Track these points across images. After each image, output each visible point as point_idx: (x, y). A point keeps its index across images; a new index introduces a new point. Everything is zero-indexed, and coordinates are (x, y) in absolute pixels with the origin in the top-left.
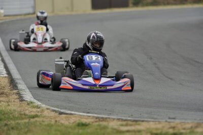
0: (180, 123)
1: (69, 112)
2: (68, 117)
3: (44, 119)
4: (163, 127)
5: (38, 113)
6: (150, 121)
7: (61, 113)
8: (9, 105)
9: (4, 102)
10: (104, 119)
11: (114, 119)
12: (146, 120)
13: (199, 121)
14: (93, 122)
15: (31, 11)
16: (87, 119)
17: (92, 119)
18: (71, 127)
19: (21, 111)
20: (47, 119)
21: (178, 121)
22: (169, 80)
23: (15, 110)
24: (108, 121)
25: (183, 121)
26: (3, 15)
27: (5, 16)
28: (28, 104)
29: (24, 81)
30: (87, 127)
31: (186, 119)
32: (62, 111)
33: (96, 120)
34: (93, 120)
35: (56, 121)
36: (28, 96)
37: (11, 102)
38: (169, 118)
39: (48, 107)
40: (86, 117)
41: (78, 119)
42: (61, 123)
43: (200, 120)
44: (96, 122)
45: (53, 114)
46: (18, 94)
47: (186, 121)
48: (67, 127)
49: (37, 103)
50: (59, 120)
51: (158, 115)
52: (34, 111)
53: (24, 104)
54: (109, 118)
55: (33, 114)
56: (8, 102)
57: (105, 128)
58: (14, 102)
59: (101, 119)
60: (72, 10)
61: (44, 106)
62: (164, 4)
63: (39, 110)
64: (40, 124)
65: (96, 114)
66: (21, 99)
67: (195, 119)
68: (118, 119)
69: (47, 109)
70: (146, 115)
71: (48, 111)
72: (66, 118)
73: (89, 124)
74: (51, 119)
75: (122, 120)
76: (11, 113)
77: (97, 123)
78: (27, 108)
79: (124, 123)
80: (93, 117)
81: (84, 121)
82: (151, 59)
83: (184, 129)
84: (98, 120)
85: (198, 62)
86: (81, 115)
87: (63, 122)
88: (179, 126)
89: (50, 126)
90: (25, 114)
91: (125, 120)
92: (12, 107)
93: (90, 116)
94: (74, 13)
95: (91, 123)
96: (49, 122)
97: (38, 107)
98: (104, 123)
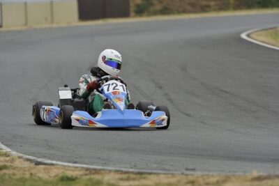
0: (202, 176)
1: (49, 161)
2: (47, 169)
3: (15, 172)
4: (179, 181)
5: (7, 164)
6: (160, 174)
7: (38, 163)
10: (96, 171)
11: (110, 171)
12: (154, 171)
13: (229, 174)
14: (81, 175)
16: (73, 171)
17: (80, 170)
18: (51, 182)
20: (19, 171)
21: (198, 173)
22: (187, 117)
24: (102, 174)
25: (207, 173)
30: (74, 182)
31: (209, 171)
32: (39, 160)
33: (86, 172)
34: (81, 173)
35: (31, 174)
38: (187, 169)
39: (20, 155)
40: (73, 169)
41: (61, 171)
42: (39, 177)
43: (229, 172)
44: (86, 175)
45: (27, 164)
47: (211, 173)
48: (46, 182)
49: (6, 149)
50: (35, 173)
51: (172, 165)
52: (1, 161)
54: (104, 170)
57: (99, 182)
59: (93, 172)
60: (52, 22)
61: (14, 153)
62: (179, 12)
63: (7, 159)
64: (10, 178)
65: (86, 164)
67: (222, 171)
68: (117, 171)
69: (20, 157)
70: (155, 166)
71: (21, 160)
72: (44, 169)
73: (76, 178)
74: (25, 171)
75: (122, 172)
77: (88, 177)
79: (125, 176)
80: (83, 168)
81: (70, 173)
82: (161, 88)
83: (207, 184)
84: (88, 172)
85: (226, 92)
86: (65, 166)
87: (41, 175)
88: (200, 179)
89: (23, 180)
91: (126, 173)
93: (77, 167)
94: (54, 25)
95: (79, 177)
96: (22, 176)
97: (6, 155)
98: (97, 177)
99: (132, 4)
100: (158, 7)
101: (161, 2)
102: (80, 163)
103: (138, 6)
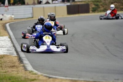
1: (55, 77)
3: (40, 81)
5: (36, 78)
8: (18, 73)
9: (15, 71)
15: (30, 16)
16: (65, 81)
19: (25, 77)
22: (114, 56)
23: (22, 76)
26: (13, 19)
27: (15, 19)
28: (30, 72)
29: (27, 58)
33: (71, 81)
36: (30, 68)
37: (20, 71)
38: (115, 80)
45: (45, 78)
46: (24, 66)
49: (35, 72)
52: (33, 77)
53: (28, 72)
54: (79, 80)
55: (33, 78)
56: (17, 71)
58: (21, 71)
59: (74, 81)
61: (39, 73)
63: (36, 76)
66: (26, 69)
69: (42, 75)
72: (53, 80)
74: (44, 81)
76: (20, 78)
78: (29, 75)
82: (103, 44)
86: (62, 79)
90: (28, 79)
92: (20, 74)
97: (36, 74)
99: (90, 7)
100: (102, 9)
101: (103, 7)
102: (68, 77)
103: (93, 8)
